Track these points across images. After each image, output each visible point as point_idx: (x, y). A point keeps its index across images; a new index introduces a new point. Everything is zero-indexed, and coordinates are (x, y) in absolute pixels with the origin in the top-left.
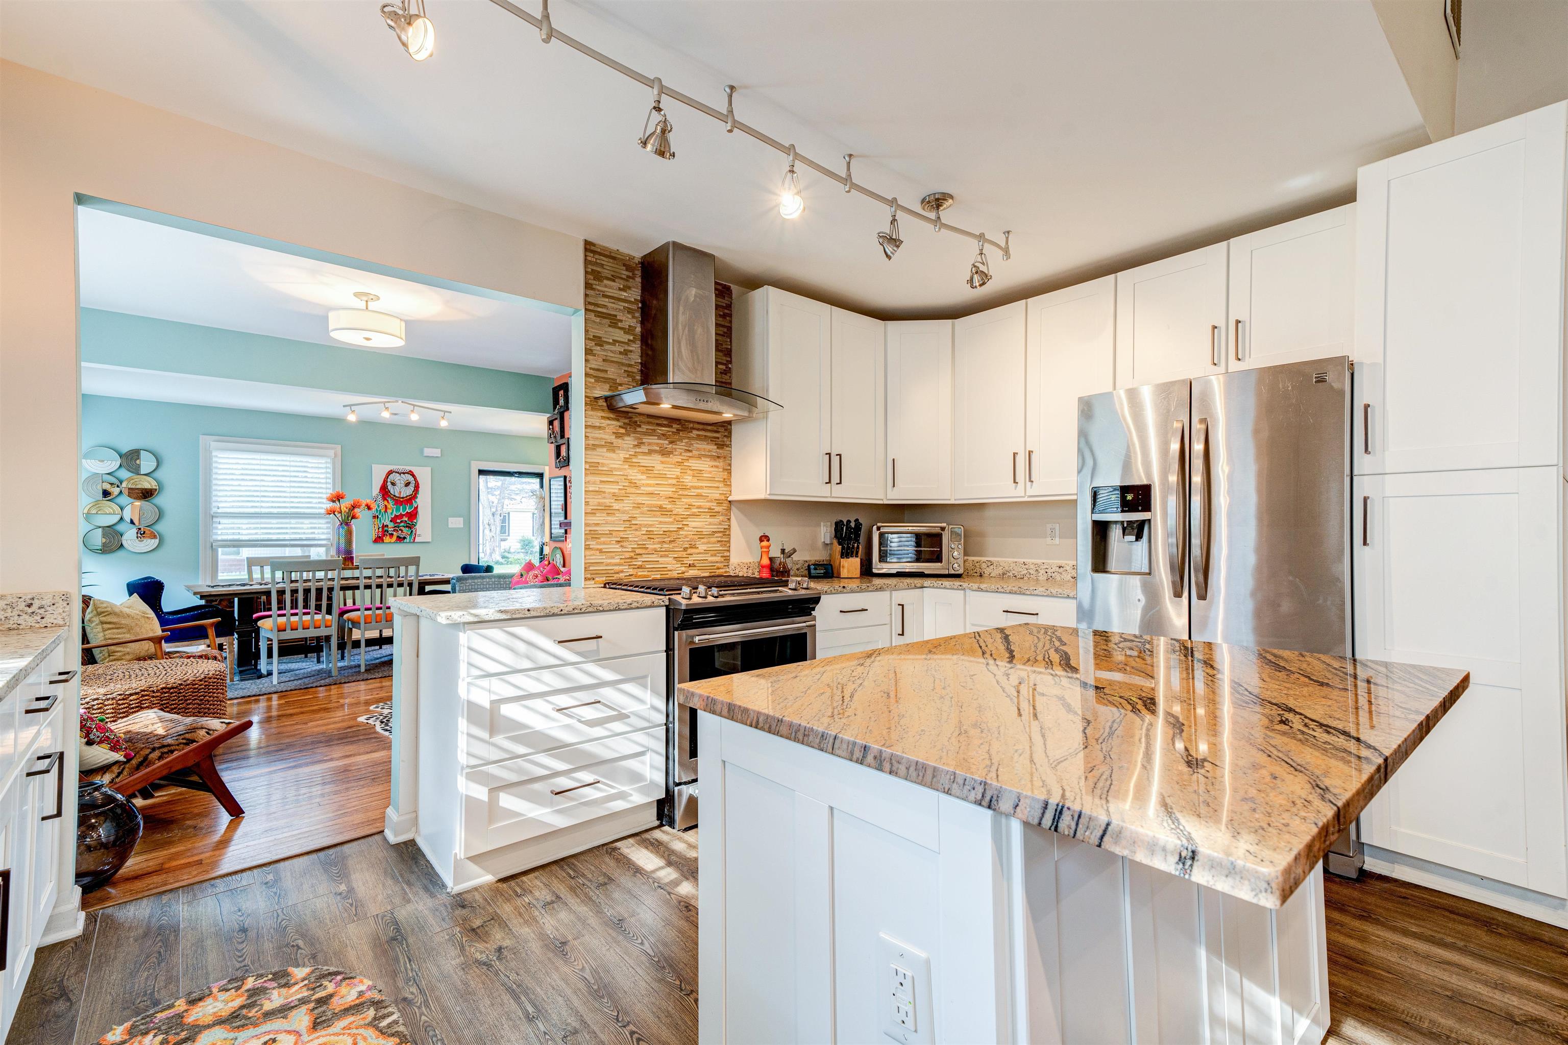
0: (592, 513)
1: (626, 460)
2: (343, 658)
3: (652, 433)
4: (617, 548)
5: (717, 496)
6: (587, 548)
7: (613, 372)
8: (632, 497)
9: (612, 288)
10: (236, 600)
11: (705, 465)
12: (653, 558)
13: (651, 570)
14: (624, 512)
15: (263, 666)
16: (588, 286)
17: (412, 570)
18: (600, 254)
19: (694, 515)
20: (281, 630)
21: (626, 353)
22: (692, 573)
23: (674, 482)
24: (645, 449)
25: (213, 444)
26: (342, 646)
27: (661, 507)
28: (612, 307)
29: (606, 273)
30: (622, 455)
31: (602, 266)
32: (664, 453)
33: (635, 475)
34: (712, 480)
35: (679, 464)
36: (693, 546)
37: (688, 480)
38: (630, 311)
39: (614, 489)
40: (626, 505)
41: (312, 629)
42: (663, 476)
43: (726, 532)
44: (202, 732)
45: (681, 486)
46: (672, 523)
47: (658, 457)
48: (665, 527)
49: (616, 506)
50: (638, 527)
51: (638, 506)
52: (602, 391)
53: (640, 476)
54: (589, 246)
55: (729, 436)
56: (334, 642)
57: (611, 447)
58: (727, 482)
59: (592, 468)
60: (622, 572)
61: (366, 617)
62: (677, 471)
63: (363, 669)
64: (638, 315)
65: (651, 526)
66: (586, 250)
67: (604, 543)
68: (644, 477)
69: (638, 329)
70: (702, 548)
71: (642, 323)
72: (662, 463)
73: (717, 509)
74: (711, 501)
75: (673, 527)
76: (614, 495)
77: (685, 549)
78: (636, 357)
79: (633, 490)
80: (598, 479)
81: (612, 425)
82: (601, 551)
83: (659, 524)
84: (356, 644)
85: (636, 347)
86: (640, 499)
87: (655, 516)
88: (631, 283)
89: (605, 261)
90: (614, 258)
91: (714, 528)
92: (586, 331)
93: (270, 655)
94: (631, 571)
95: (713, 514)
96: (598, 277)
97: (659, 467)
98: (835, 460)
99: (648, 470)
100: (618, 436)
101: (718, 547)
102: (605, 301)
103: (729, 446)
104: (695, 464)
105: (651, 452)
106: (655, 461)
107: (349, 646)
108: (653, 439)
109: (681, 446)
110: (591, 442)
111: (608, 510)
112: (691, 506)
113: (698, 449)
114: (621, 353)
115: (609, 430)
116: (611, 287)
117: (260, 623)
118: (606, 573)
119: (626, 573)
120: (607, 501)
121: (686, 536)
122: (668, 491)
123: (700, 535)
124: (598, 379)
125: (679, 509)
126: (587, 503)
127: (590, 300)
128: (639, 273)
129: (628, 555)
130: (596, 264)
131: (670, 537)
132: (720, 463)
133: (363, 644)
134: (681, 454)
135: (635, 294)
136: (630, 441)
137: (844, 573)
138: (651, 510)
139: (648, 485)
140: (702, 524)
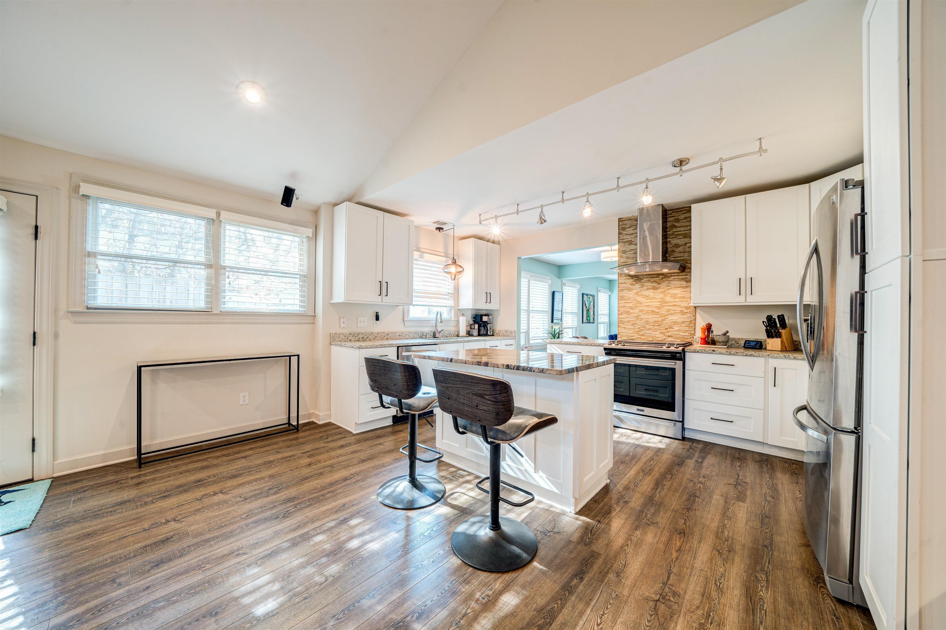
0: (622, 314)
1: (636, 294)
3: (649, 281)
4: (632, 327)
5: (686, 305)
6: (618, 327)
7: (630, 261)
8: (639, 308)
11: (679, 291)
12: (649, 332)
13: (649, 336)
14: (635, 313)
16: (619, 234)
18: (625, 220)
19: (671, 314)
22: (670, 339)
23: (660, 300)
24: (645, 288)
27: (653, 311)
28: (629, 238)
29: (627, 226)
30: (634, 291)
31: (626, 224)
32: (655, 288)
33: (640, 299)
35: (662, 293)
36: (671, 328)
37: (668, 299)
39: (631, 305)
40: (636, 311)
43: (694, 322)
45: (663, 301)
46: (659, 318)
48: (655, 319)
49: (631, 311)
50: (642, 319)
51: (641, 311)
53: (642, 299)
55: (691, 276)
57: (630, 290)
59: (621, 298)
60: (634, 336)
62: (662, 295)
65: (648, 319)
66: (620, 221)
67: (626, 325)
68: (645, 299)
70: (676, 328)
72: (654, 293)
73: (686, 311)
74: (682, 307)
75: (660, 319)
76: (630, 307)
77: (666, 329)
79: (639, 305)
80: (624, 301)
82: (625, 328)
83: (652, 318)
86: (642, 308)
87: (649, 315)
89: (628, 222)
90: (631, 219)
91: (682, 320)
92: (618, 250)
94: (637, 336)
95: (682, 313)
96: (624, 229)
97: (652, 294)
99: (647, 297)
100: (632, 285)
102: (627, 237)
103: (691, 281)
105: (648, 289)
106: (650, 293)
108: (649, 284)
109: (666, 284)
110: (621, 288)
111: (628, 313)
112: (669, 310)
113: (674, 285)
114: (633, 253)
115: (628, 283)
116: (629, 231)
118: (627, 336)
120: (628, 310)
121: (667, 323)
122: (657, 304)
123: (676, 323)
125: (663, 311)
126: (619, 311)
127: (620, 238)
129: (636, 330)
130: (623, 225)
131: (658, 324)
134: (664, 288)
136: (638, 286)
138: (647, 312)
139: (646, 302)
140: (678, 318)
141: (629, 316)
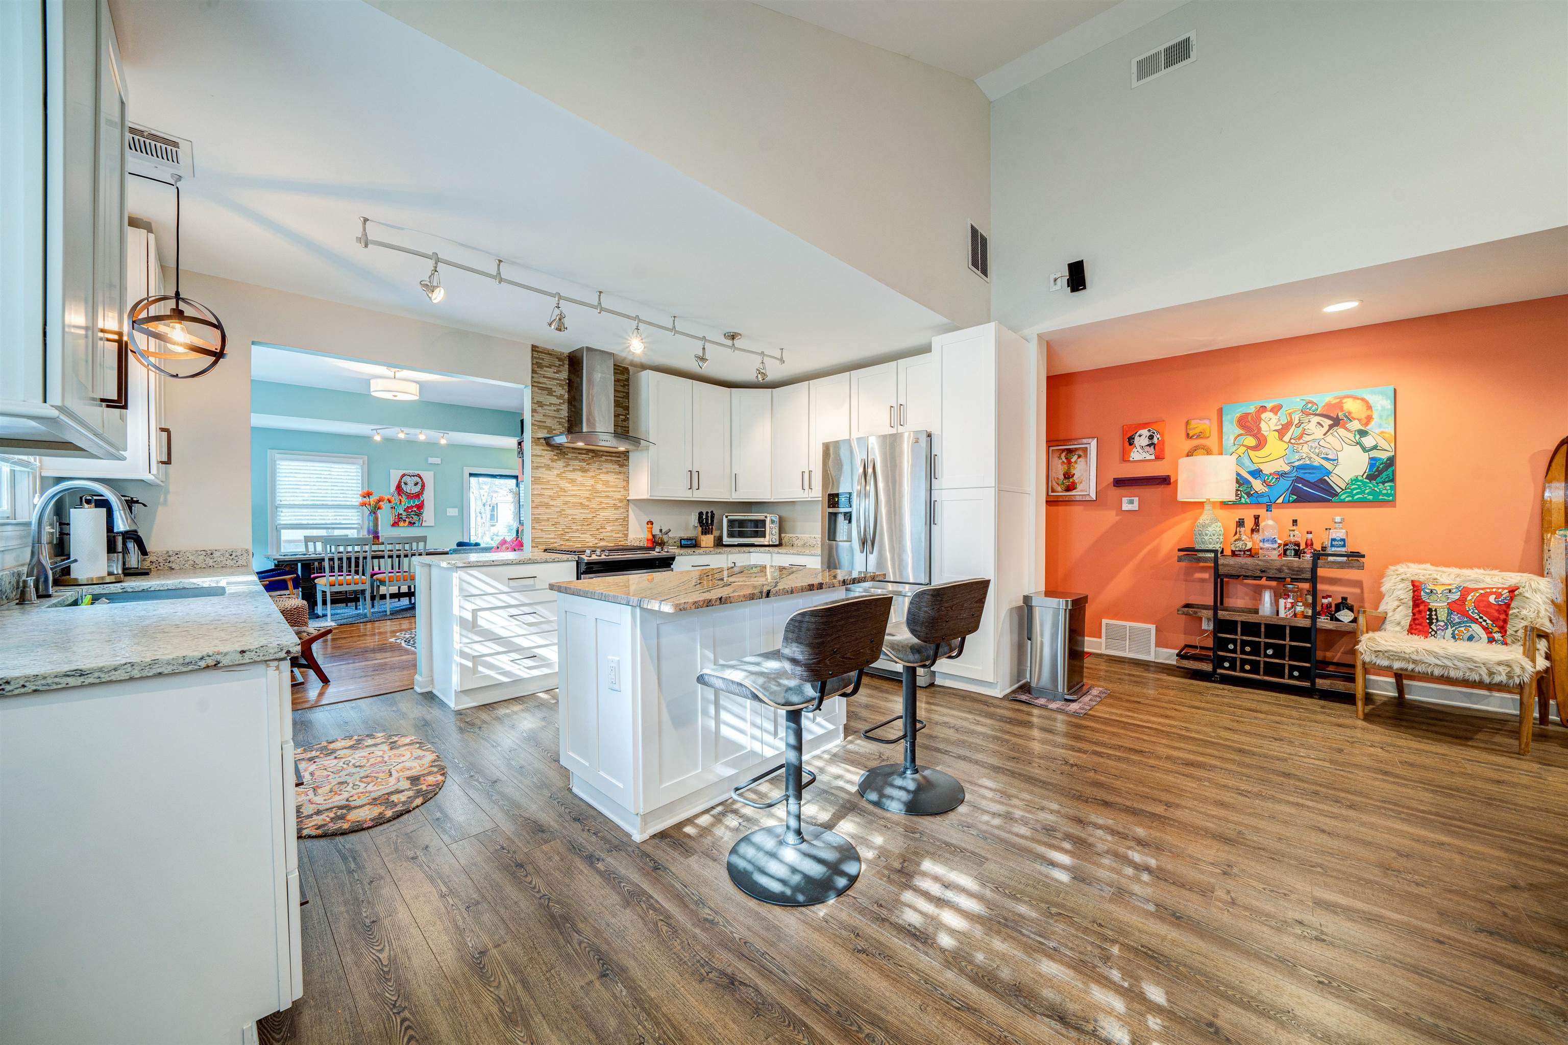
0: (536, 507)
1: (558, 475)
2: (373, 606)
3: (576, 459)
4: (553, 528)
5: (619, 497)
6: (533, 528)
7: (549, 422)
8: (562, 498)
9: (550, 372)
10: (299, 565)
11: (611, 478)
12: (577, 534)
13: (575, 542)
14: (557, 507)
15: (319, 610)
16: (533, 371)
17: (421, 545)
18: (542, 353)
19: (603, 508)
20: (332, 585)
21: (558, 410)
22: (602, 544)
23: (590, 488)
24: (570, 468)
25: (277, 456)
26: (373, 598)
27: (581, 503)
28: (549, 384)
29: (545, 363)
30: (556, 472)
31: (543, 359)
32: (584, 470)
33: (564, 484)
34: (616, 487)
35: (593, 477)
36: (603, 528)
37: (599, 487)
38: (561, 385)
39: (551, 492)
40: (558, 502)
41: (353, 585)
42: (583, 485)
43: (626, 519)
44: (305, 634)
45: (594, 491)
46: (589, 513)
47: (580, 474)
48: (584, 516)
49: (552, 503)
50: (566, 516)
51: (566, 503)
52: (542, 434)
53: (567, 485)
54: (534, 348)
55: (628, 459)
56: (368, 595)
57: (548, 468)
58: (626, 488)
59: (536, 480)
60: (556, 542)
61: (390, 577)
62: (592, 482)
63: (388, 613)
64: (566, 387)
65: (575, 515)
66: (533, 350)
67: (544, 526)
68: (570, 485)
69: (566, 396)
70: (609, 529)
71: (569, 392)
72: (582, 476)
73: (619, 505)
74: (615, 500)
75: (590, 516)
76: (550, 496)
77: (598, 529)
78: (565, 413)
79: (562, 493)
80: (540, 487)
81: (548, 454)
82: (542, 530)
83: (579, 514)
84: (383, 597)
85: (565, 407)
86: (568, 499)
87: (577, 509)
88: (561, 368)
89: (544, 356)
90: (551, 354)
91: (617, 516)
92: (533, 399)
93: (324, 603)
94: (562, 543)
95: (616, 507)
96: (540, 366)
97: (580, 479)
98: (695, 476)
99: (572, 481)
100: (553, 460)
101: (620, 528)
102: (545, 380)
103: (628, 466)
104: (604, 477)
105: (574, 470)
106: (578, 476)
107: (377, 598)
108: (577, 463)
109: (595, 466)
110: (535, 465)
111: (547, 506)
112: (601, 503)
113: (606, 468)
114: (555, 411)
115: (547, 457)
116: (548, 372)
117: (316, 581)
118: (545, 543)
119: (558, 543)
120: (546, 500)
121: (598, 522)
122: (587, 494)
123: (608, 521)
124: (539, 427)
125: (593, 504)
126: (533, 501)
127: (534, 380)
128: (567, 362)
129: (559, 533)
130: (539, 358)
131: (587, 522)
132: (621, 476)
133: (388, 596)
135: (564, 375)
136: (560, 464)
137: (703, 544)
138: (575, 505)
139: (573, 490)
140: (609, 514)
141: (548, 511)
